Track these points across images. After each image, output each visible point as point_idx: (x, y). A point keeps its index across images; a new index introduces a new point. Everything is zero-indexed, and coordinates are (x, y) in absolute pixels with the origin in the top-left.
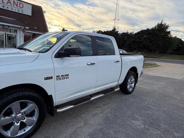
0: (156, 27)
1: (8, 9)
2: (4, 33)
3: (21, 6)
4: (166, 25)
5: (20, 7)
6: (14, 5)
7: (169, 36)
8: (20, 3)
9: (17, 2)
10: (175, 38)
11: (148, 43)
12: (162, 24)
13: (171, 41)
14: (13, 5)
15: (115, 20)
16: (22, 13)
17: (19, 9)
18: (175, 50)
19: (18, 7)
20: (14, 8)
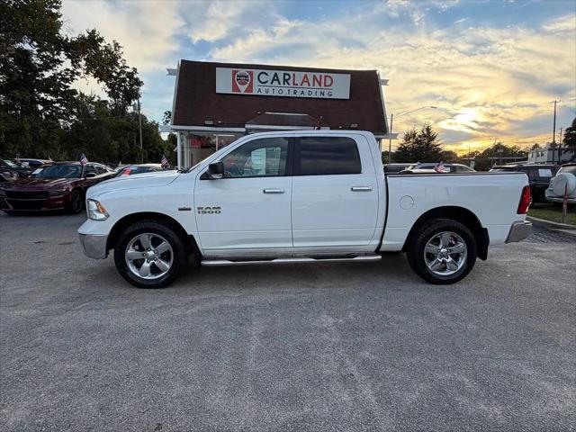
3: (328, 82)
5: (325, 85)
6: (314, 85)
8: (326, 76)
9: (320, 75)
14: (311, 84)
16: (329, 97)
17: (323, 91)
19: (323, 86)
20: (314, 91)
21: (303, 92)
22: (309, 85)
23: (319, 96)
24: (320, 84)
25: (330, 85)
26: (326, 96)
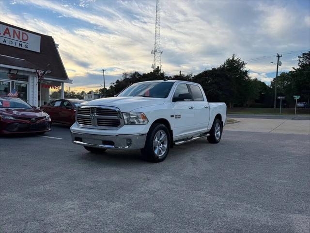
0: (224, 64)
1: (4, 43)
2: (11, 82)
3: (25, 38)
4: (240, 62)
5: (23, 40)
6: (14, 37)
7: (247, 78)
8: (23, 33)
9: (19, 32)
10: (256, 80)
11: (217, 91)
12: (235, 59)
13: (250, 86)
14: (12, 36)
15: (154, 53)
16: (25, 49)
17: (21, 43)
18: (257, 101)
19: (21, 40)
20: (14, 42)
21: (5, 41)
22: (10, 36)
23: (18, 46)
24: (19, 38)
25: (26, 40)
26: (23, 47)
